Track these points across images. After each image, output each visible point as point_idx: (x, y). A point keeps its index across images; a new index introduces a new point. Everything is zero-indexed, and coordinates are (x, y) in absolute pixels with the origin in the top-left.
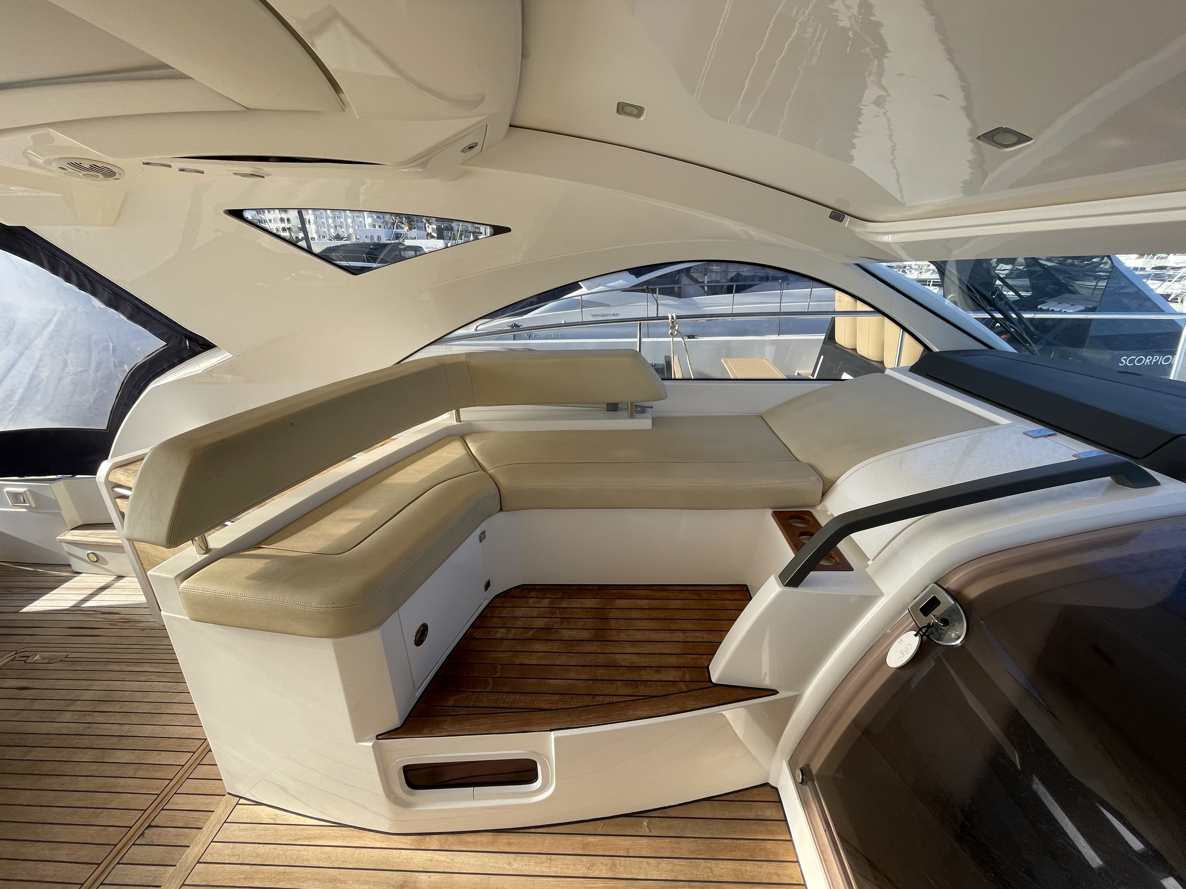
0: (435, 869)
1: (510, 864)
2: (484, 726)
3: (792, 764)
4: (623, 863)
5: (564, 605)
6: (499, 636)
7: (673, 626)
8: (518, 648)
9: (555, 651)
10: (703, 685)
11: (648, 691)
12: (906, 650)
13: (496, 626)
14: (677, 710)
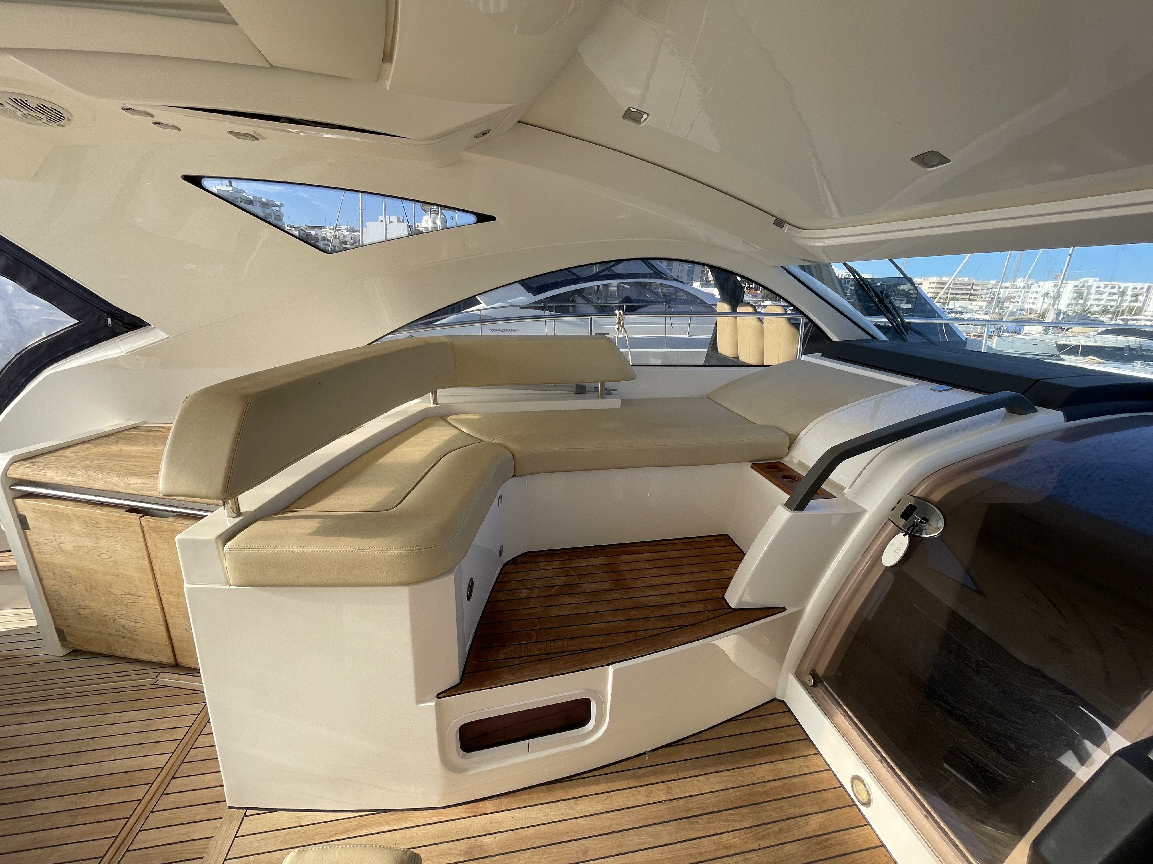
0: (498, 830)
1: (572, 808)
2: (544, 670)
3: (799, 675)
4: (677, 785)
5: (574, 565)
6: (523, 596)
7: (681, 571)
8: (547, 604)
9: (583, 601)
10: (725, 611)
11: (681, 622)
12: (898, 549)
13: (516, 588)
14: (712, 632)
